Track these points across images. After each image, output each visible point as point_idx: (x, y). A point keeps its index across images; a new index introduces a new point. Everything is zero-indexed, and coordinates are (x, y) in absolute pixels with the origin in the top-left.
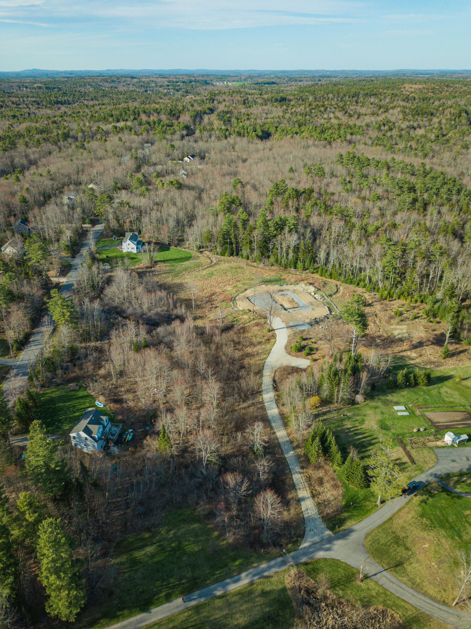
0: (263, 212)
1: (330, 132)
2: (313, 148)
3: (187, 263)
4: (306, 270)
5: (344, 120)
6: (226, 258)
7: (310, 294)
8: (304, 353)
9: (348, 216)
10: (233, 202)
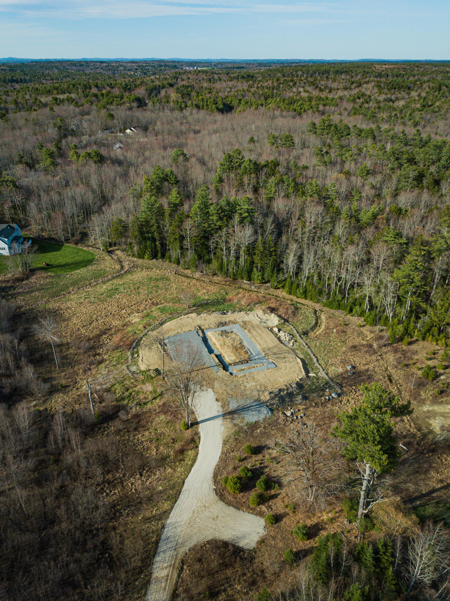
0: (203, 193)
1: (300, 103)
2: (281, 119)
3: (81, 272)
4: (266, 283)
5: (314, 93)
6: (146, 262)
7: (271, 330)
8: (252, 495)
9: (329, 198)
10: (165, 179)
